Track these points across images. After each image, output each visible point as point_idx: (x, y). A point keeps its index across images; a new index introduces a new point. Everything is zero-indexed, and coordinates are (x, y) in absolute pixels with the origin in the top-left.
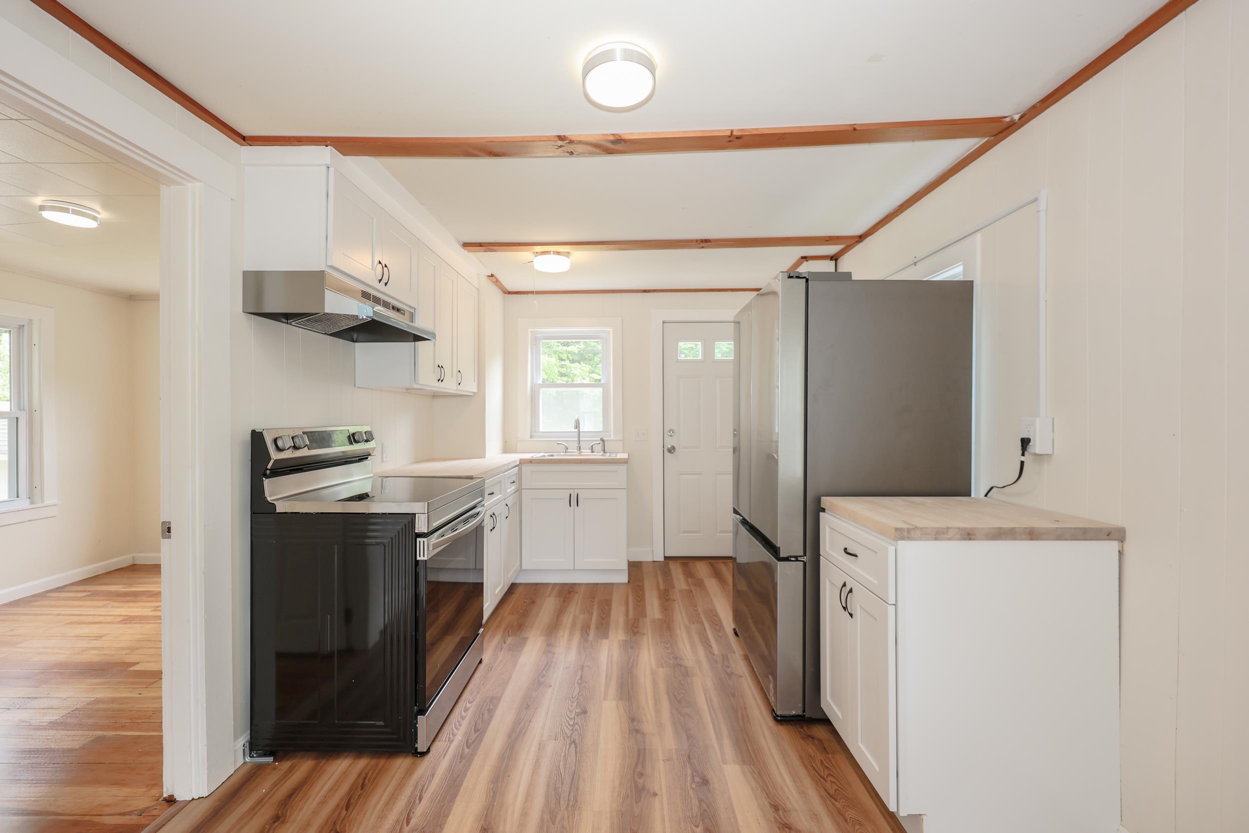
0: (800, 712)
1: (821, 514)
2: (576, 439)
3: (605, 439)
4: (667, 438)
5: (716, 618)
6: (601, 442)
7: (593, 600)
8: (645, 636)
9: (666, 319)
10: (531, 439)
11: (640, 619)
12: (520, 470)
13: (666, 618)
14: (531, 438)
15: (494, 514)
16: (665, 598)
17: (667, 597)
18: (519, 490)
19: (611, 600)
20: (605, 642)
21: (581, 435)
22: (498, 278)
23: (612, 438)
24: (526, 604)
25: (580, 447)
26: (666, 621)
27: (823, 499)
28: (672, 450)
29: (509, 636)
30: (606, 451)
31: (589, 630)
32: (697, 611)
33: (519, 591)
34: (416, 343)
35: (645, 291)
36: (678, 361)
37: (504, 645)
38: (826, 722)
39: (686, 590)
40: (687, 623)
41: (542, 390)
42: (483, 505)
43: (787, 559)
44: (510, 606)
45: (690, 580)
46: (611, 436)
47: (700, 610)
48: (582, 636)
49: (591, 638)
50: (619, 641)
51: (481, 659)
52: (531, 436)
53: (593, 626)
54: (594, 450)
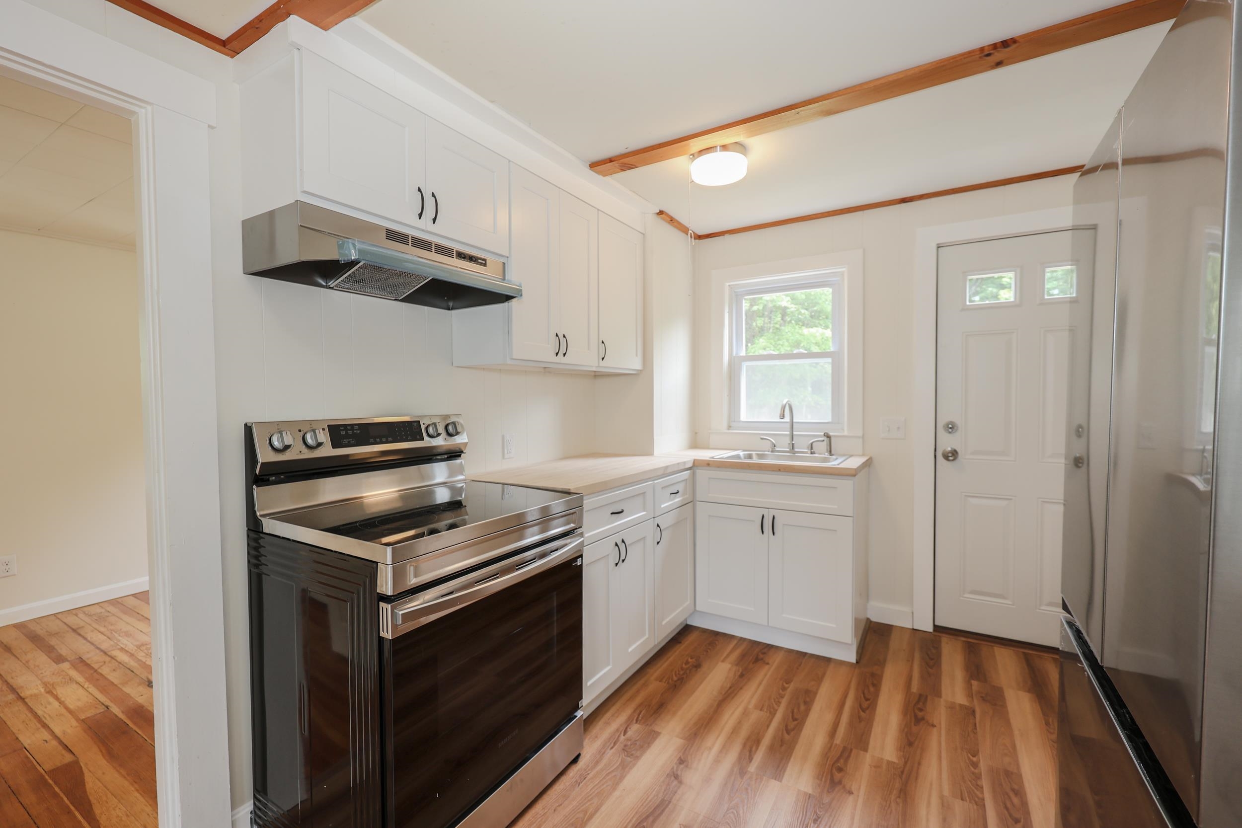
2: (788, 433)
3: (831, 434)
4: (942, 434)
5: (1016, 800)
6: (825, 438)
7: (786, 686)
8: (851, 798)
9: (942, 240)
10: (730, 431)
11: (854, 751)
12: (694, 474)
13: (906, 763)
14: (729, 429)
15: (623, 541)
16: (916, 716)
17: (920, 714)
18: (691, 503)
19: (816, 693)
20: (774, 786)
21: (794, 427)
22: (673, 216)
23: (846, 433)
24: (687, 666)
25: (793, 444)
26: (902, 772)
28: (951, 455)
29: (636, 723)
30: (832, 455)
31: (757, 749)
32: (975, 765)
33: (692, 638)
35: (904, 201)
36: (966, 309)
37: (622, 738)
39: (961, 705)
40: (946, 793)
41: (745, 365)
42: (582, 535)
44: (665, 665)
45: (975, 683)
46: (843, 431)
47: (983, 767)
48: (740, 759)
49: (752, 768)
50: (799, 790)
51: (579, 755)
52: (729, 427)
53: (766, 741)
54: (814, 449)
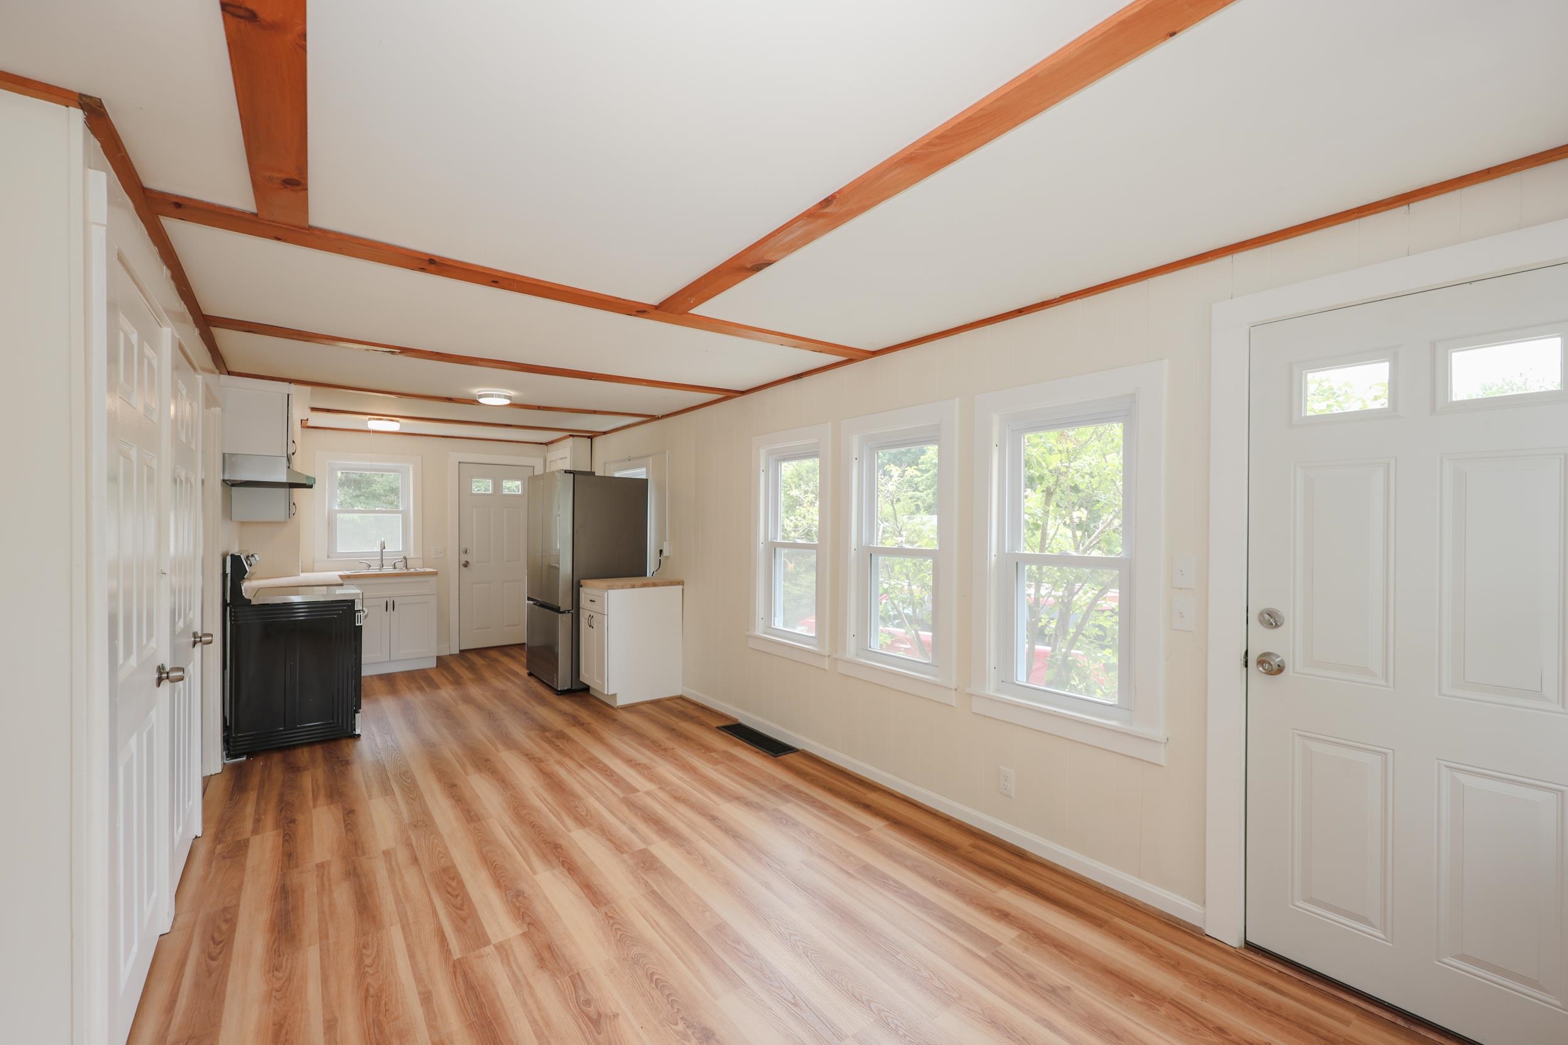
0: (570, 687)
1: (581, 588)
2: (379, 558)
3: (406, 557)
4: (462, 555)
6: (403, 560)
9: (461, 460)
10: (329, 559)
21: (384, 554)
23: (414, 556)
25: (382, 564)
27: (582, 581)
28: (466, 565)
30: (408, 567)
34: (291, 489)
35: (443, 437)
36: (472, 495)
38: (586, 689)
41: (339, 516)
43: (563, 612)
46: (411, 554)
52: (328, 557)
54: (396, 566)
